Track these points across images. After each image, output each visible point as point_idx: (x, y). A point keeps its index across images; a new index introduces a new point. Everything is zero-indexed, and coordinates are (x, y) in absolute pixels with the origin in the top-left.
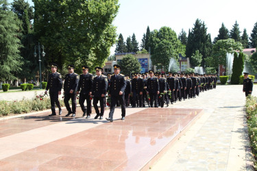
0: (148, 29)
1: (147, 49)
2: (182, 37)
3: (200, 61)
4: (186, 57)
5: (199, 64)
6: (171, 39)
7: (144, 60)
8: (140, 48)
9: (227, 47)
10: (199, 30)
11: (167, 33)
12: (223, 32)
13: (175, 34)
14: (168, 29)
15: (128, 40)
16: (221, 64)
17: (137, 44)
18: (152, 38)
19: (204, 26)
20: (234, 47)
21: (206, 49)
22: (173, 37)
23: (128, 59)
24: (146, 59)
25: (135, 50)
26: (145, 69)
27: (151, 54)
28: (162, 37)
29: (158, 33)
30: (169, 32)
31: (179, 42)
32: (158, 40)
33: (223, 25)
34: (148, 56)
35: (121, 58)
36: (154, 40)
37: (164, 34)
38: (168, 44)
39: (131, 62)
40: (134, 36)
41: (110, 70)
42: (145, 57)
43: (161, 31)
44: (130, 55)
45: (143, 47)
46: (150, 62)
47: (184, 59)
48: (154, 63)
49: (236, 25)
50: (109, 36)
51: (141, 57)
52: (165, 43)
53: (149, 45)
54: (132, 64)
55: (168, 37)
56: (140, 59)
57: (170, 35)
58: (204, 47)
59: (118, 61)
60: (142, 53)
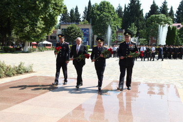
0: (90, 3)
1: (88, 20)
2: (119, 11)
3: (135, 33)
4: (122, 29)
5: (134, 35)
6: (110, 12)
7: (85, 30)
8: (82, 19)
9: (159, 21)
10: (134, 7)
11: (107, 6)
12: (154, 7)
13: (113, 9)
14: (108, 3)
15: (72, 11)
16: (153, 35)
17: (79, 15)
18: (93, 11)
19: (139, 2)
20: (165, 21)
21: (140, 22)
22: (111, 10)
23: (72, 28)
24: (88, 29)
25: (77, 21)
26: (86, 38)
27: (92, 25)
28: (101, 10)
29: (98, 6)
30: (108, 6)
31: (116, 16)
32: (99, 12)
33: (154, 2)
34: (89, 26)
35: (66, 27)
36: (95, 12)
37: (104, 7)
38: (108, 17)
39: (74, 31)
40: (77, 8)
41: (55, 38)
42: (86, 27)
43: (101, 5)
44: (74, 25)
45: (84, 18)
47: (120, 31)
48: (95, 33)
49: (165, 2)
50: (57, 6)
51: (83, 27)
52: (106, 16)
53: (91, 17)
54: (76, 33)
55: (107, 10)
56: (83, 29)
57: (109, 9)
58: (138, 21)
59: (62, 29)
60: (84, 23)
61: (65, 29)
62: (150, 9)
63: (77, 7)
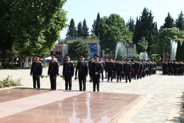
0: (98, 16)
1: (96, 34)
2: (131, 24)
3: (146, 48)
4: (133, 43)
5: (145, 50)
6: (120, 25)
7: (93, 44)
8: (90, 34)
9: (172, 35)
10: (146, 18)
11: (116, 19)
12: (169, 20)
13: (123, 21)
14: (117, 16)
15: (80, 25)
16: (166, 51)
17: (87, 29)
18: (101, 24)
19: (151, 14)
20: (178, 35)
21: (152, 37)
22: (121, 24)
23: (78, 43)
24: (96, 44)
25: (85, 35)
26: (94, 53)
27: (100, 39)
28: (111, 24)
29: (107, 20)
30: (118, 19)
31: (127, 29)
32: (107, 26)
33: (169, 14)
34: (97, 41)
35: (71, 42)
36: (103, 26)
37: (113, 21)
38: (116, 30)
39: (80, 46)
40: (85, 22)
41: (60, 53)
42: (94, 41)
43: (110, 18)
44: (80, 40)
45: (93, 32)
46: (99, 47)
48: (102, 48)
49: (181, 15)
50: (59, 20)
51: (90, 42)
52: (114, 30)
53: (99, 31)
54: (82, 48)
55: (116, 24)
56: (90, 44)
57: (118, 22)
58: (150, 34)
59: (68, 44)
60: (92, 38)
61: (71, 44)
62: (165, 22)
63: (85, 20)
